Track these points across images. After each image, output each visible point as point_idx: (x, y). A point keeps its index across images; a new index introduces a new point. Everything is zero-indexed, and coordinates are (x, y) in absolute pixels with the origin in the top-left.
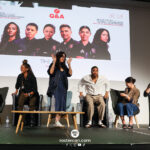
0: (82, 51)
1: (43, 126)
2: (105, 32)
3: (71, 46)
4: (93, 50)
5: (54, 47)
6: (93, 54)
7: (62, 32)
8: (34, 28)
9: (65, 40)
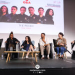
0: (40, 20)
1: (20, 58)
2: (51, 11)
3: (34, 18)
4: (45, 20)
5: (26, 18)
6: (45, 22)
7: (29, 10)
8: (15, 8)
9: (31, 15)
